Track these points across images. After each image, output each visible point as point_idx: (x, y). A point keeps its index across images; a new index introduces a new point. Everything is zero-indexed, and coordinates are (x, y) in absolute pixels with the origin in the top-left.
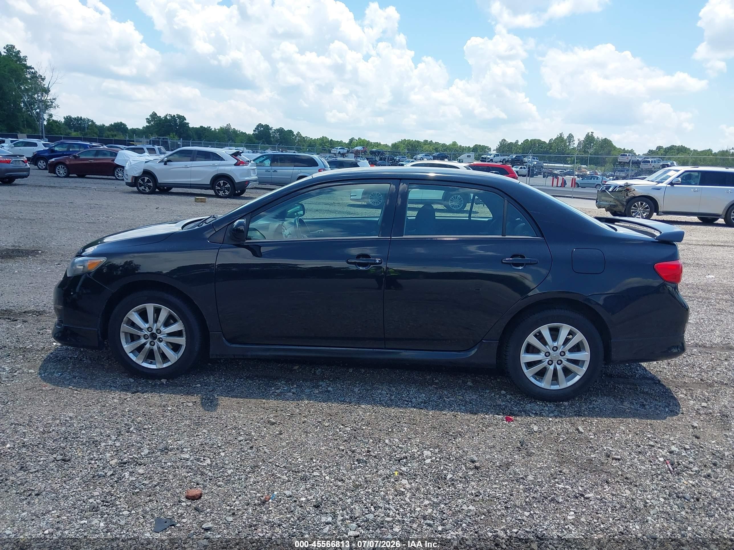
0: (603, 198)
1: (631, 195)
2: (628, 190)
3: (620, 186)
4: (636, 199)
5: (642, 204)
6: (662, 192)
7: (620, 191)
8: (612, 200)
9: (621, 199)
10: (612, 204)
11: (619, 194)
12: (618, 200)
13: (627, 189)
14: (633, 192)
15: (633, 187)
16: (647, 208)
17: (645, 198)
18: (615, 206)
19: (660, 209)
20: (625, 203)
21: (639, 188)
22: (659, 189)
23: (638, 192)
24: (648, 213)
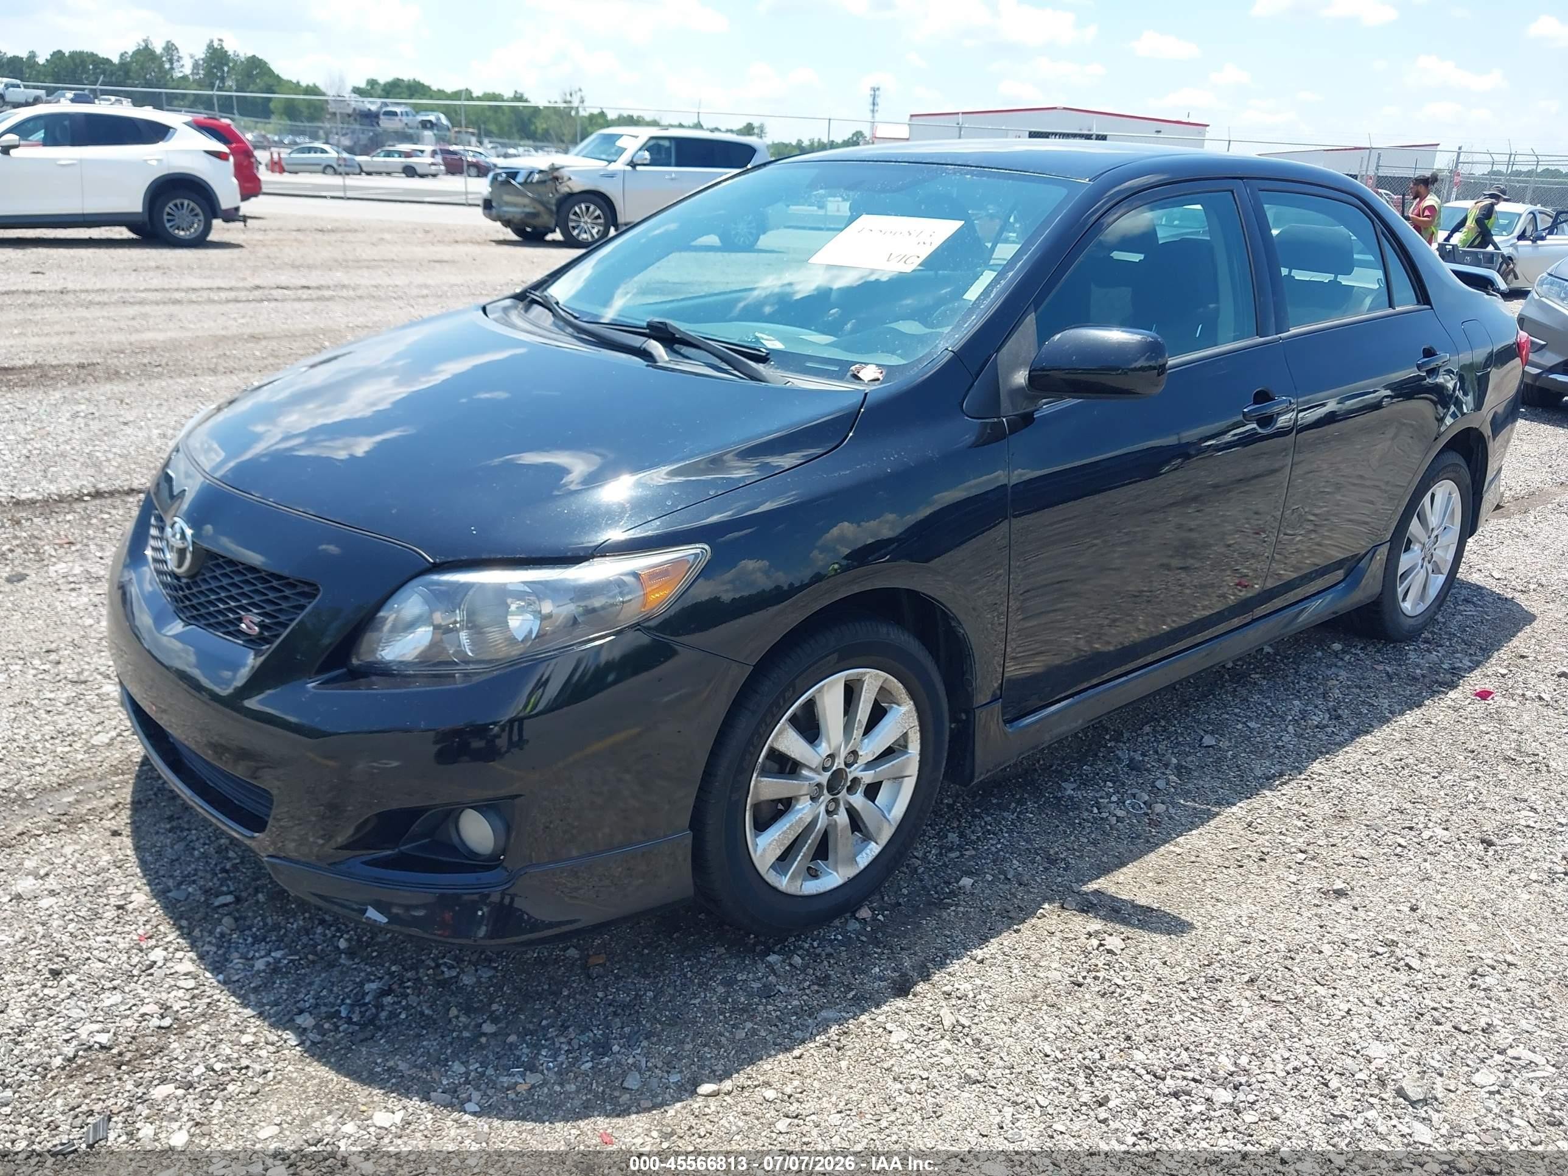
0: (507, 198)
1: (564, 189)
2: (556, 179)
3: (541, 172)
4: (573, 198)
5: (588, 208)
6: (618, 180)
7: (541, 182)
8: (526, 201)
9: (545, 199)
10: (527, 210)
11: (541, 189)
12: (542, 203)
13: (553, 176)
14: (569, 183)
15: (565, 173)
16: (598, 217)
17: (592, 197)
18: (535, 215)
19: (621, 219)
20: (554, 208)
21: (577, 173)
22: (611, 175)
23: (577, 185)
24: (601, 228)
